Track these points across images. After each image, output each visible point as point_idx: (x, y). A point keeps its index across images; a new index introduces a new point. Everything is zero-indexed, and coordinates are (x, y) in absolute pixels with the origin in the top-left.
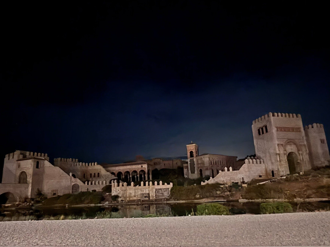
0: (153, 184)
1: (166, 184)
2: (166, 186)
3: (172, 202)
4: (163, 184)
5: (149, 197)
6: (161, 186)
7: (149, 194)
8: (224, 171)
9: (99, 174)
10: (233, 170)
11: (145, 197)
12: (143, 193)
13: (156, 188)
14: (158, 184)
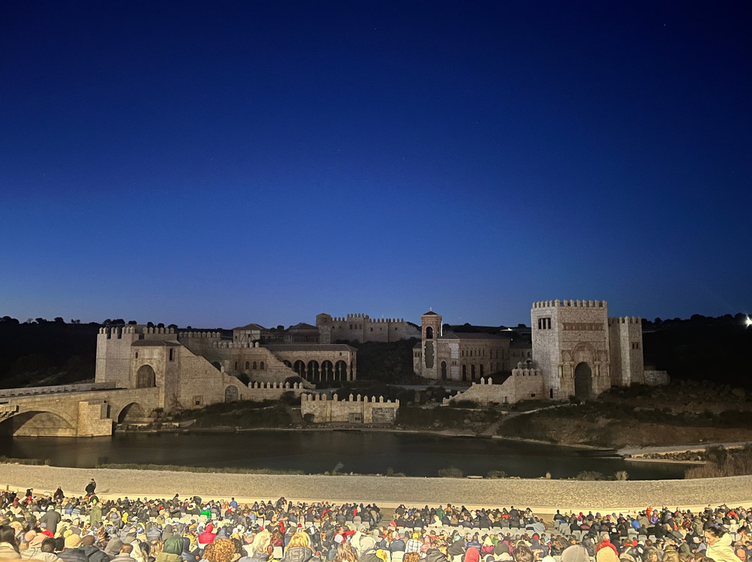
0: (370, 400)
1: (389, 401)
2: (389, 404)
3: (399, 430)
4: (385, 401)
5: (363, 418)
6: (381, 404)
7: (362, 414)
8: (480, 383)
9: (262, 363)
10: (493, 383)
11: (356, 419)
12: (353, 412)
13: (375, 407)
14: (377, 401)
